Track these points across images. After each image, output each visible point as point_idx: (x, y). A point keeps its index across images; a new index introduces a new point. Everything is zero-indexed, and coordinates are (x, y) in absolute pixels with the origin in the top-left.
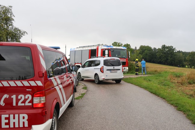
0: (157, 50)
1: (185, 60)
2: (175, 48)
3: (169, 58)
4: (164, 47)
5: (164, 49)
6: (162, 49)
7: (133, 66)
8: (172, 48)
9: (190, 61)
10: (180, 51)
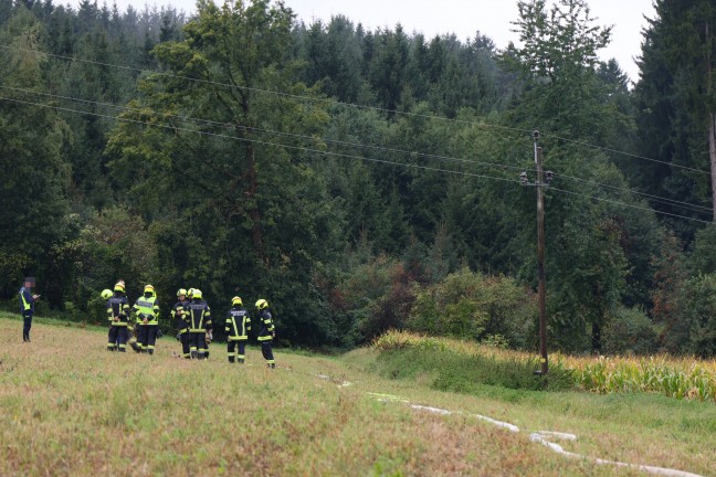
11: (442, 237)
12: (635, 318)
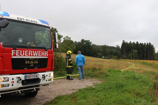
0: (78, 43)
1: (99, 51)
2: (91, 42)
3: (87, 50)
4: (83, 41)
5: (83, 42)
6: (81, 42)
7: (61, 61)
8: (89, 42)
9: (103, 52)
10: (94, 44)
11: (113, 54)
12: (121, 58)
